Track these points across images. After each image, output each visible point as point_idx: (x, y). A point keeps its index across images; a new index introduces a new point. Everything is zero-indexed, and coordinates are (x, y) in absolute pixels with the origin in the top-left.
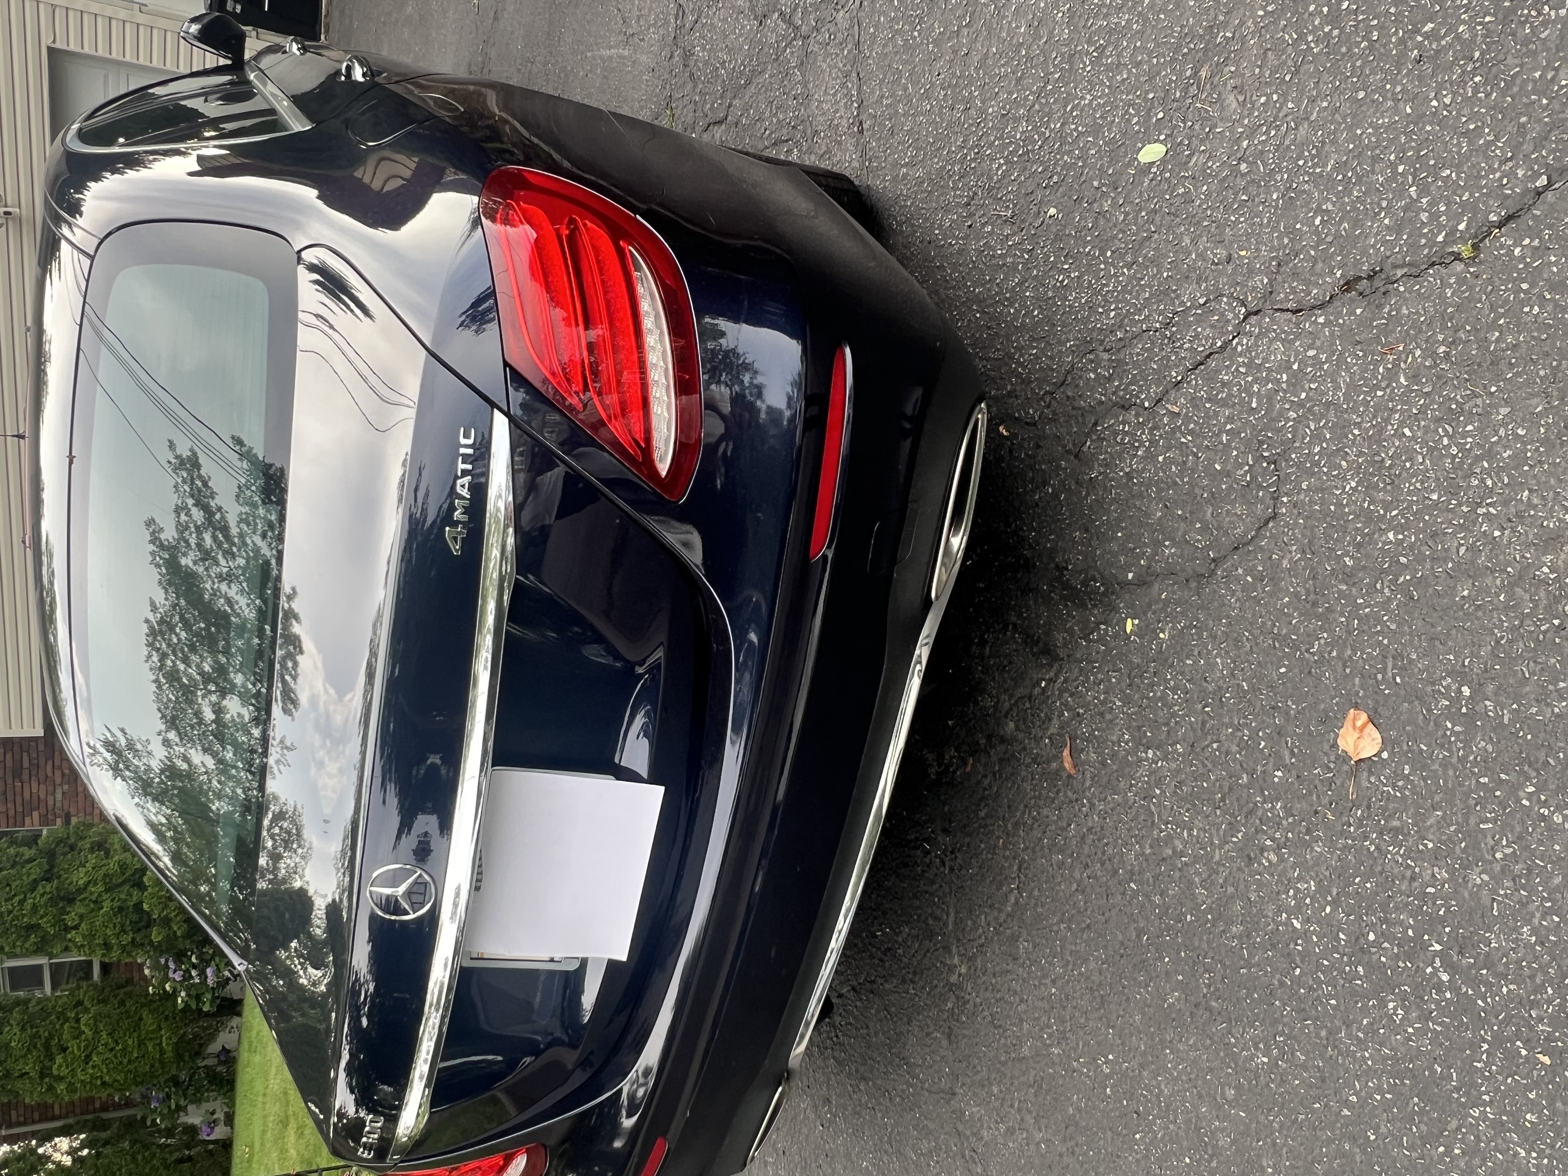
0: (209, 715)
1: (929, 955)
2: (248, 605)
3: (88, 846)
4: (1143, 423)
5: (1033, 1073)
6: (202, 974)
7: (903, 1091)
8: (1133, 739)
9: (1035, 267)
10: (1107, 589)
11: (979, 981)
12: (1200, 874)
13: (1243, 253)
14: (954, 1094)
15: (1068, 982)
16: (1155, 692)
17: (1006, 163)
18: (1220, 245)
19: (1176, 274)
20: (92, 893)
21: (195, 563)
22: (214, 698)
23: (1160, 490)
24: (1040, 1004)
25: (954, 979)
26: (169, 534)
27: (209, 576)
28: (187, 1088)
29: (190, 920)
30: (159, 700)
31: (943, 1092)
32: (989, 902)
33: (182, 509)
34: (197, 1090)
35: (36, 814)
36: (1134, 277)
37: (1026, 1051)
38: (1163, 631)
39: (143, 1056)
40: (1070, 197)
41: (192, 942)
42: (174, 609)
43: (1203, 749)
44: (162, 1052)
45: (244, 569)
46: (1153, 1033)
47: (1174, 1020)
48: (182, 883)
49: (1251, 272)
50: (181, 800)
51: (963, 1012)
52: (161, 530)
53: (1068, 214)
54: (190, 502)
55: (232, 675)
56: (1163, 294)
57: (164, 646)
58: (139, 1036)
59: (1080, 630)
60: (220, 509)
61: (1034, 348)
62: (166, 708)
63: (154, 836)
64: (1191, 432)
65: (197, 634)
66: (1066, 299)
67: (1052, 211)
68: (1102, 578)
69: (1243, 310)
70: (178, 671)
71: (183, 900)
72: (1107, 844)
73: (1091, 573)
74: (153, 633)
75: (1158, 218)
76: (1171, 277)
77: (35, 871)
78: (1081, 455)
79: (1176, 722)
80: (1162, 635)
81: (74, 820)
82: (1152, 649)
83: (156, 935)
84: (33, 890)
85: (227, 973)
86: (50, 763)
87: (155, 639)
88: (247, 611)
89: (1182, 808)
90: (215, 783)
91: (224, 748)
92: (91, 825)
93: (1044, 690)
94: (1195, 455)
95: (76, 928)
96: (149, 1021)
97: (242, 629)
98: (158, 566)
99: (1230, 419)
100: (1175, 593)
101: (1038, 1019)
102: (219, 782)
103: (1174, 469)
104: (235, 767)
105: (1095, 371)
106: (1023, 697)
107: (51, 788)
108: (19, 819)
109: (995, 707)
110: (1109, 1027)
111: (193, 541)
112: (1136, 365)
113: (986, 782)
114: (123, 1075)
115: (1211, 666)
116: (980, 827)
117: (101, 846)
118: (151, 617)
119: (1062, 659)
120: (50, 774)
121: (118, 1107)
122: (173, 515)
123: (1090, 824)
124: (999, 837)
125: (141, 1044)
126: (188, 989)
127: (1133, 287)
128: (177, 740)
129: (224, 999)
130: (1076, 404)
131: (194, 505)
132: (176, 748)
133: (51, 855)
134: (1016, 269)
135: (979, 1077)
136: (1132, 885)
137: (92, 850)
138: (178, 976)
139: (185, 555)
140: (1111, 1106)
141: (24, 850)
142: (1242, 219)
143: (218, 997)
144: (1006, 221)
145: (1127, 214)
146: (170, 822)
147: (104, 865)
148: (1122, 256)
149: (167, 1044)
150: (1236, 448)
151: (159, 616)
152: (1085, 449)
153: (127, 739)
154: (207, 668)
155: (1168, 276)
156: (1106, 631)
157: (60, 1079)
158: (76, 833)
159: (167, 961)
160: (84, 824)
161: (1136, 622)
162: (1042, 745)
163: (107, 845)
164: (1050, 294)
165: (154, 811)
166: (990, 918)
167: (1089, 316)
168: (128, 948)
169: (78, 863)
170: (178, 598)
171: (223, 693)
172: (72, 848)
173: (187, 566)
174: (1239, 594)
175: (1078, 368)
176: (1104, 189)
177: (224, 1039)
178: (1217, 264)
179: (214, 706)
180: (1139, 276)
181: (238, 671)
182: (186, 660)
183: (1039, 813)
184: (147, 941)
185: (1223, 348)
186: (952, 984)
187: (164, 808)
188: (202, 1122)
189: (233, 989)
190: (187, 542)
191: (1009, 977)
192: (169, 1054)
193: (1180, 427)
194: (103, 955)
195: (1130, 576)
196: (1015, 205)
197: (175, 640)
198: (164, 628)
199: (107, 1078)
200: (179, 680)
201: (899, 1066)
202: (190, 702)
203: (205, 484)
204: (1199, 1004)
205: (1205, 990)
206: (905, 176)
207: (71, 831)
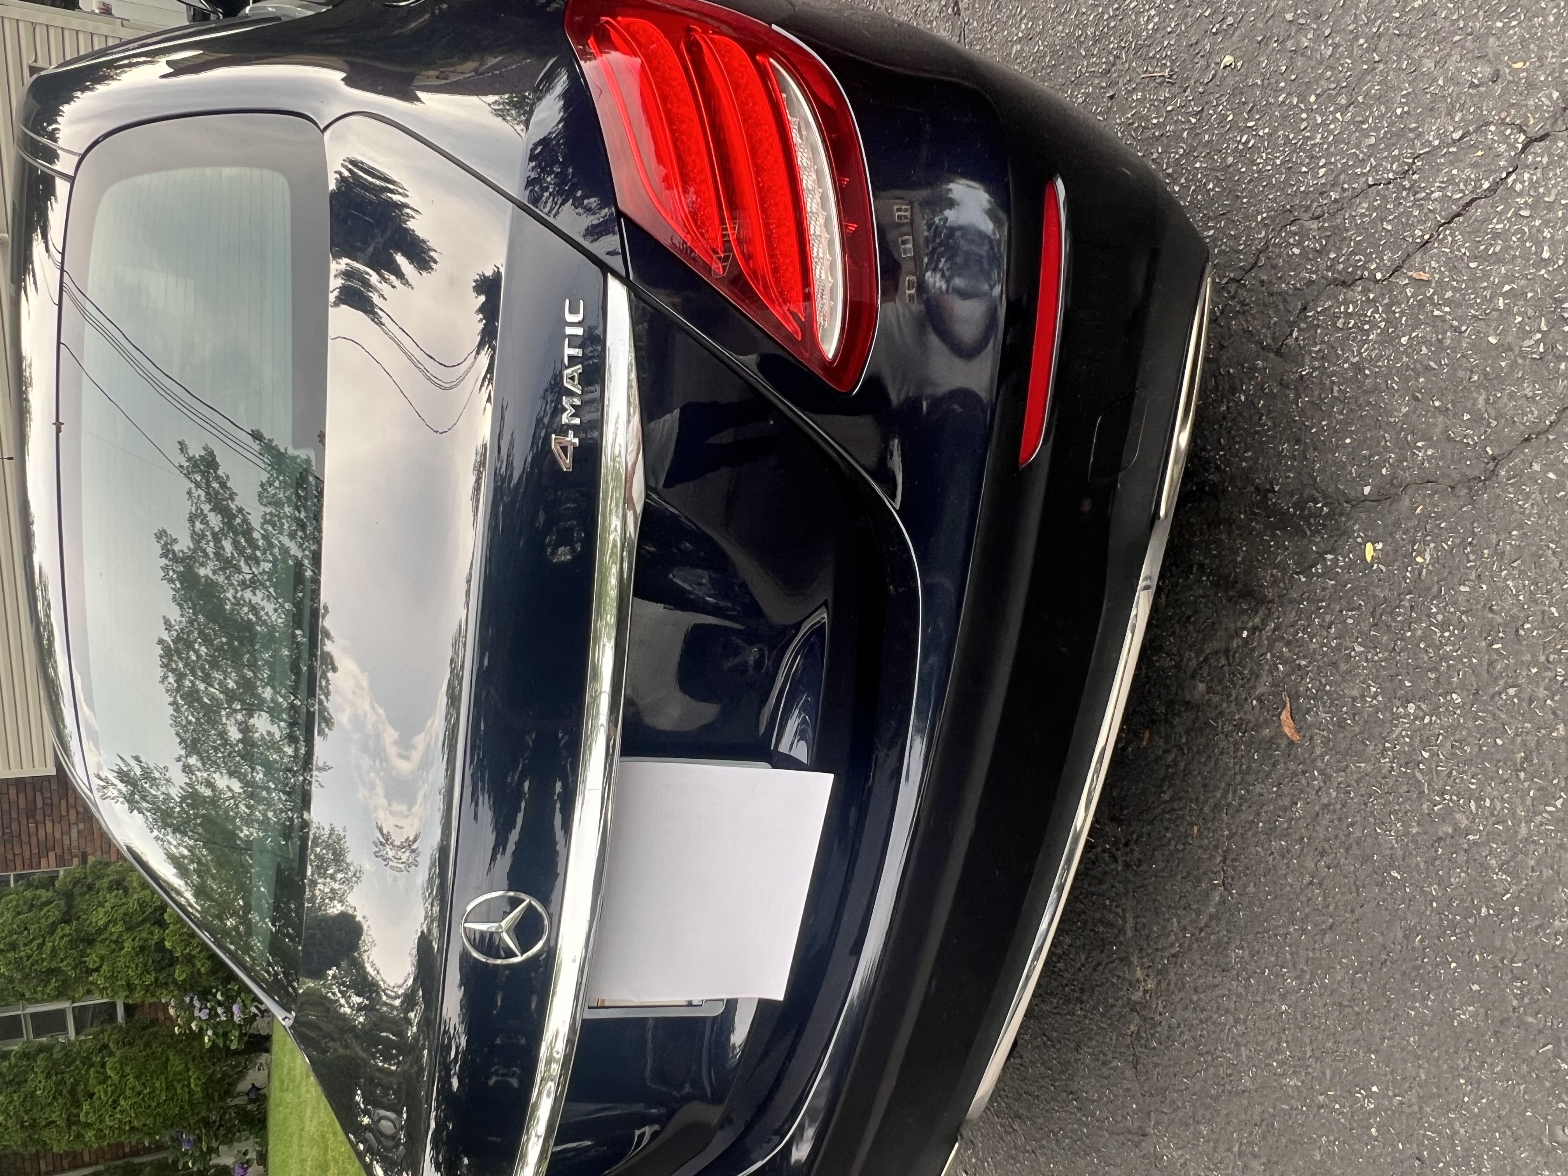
0: (234, 734)
1: (1100, 968)
2: (276, 610)
3: (106, 885)
4: (1374, 300)
5: (1258, 1109)
6: (229, 1011)
7: (1074, 1131)
8: (1383, 690)
9: (1206, 131)
10: (1332, 510)
11: (1176, 998)
12: (1498, 856)
13: (1519, 65)
14: (1145, 1135)
15: (1305, 998)
16: (1413, 631)
17: (1158, 14)
18: (1481, 61)
19: (1415, 108)
20: (112, 934)
21: (214, 572)
22: (239, 717)
23: (1405, 380)
24: (1264, 1025)
25: (1137, 996)
26: (184, 544)
27: (232, 584)
28: (218, 1129)
29: (213, 956)
30: (177, 723)
31: (1130, 1132)
32: (1183, 902)
33: (197, 516)
34: (229, 1130)
35: (52, 855)
36: (1352, 121)
37: (1246, 1082)
38: (1421, 553)
39: (172, 1098)
40: (1252, 39)
41: (217, 978)
42: (192, 625)
43: (1493, 697)
44: (191, 1093)
45: (270, 574)
46: (1437, 1060)
47: (1469, 1041)
48: (204, 918)
49: (1532, 86)
50: (205, 829)
51: (1152, 1035)
52: (175, 541)
53: (1251, 61)
54: (206, 508)
55: (260, 690)
56: (1394, 138)
57: (181, 665)
58: (166, 1078)
59: (1295, 563)
60: (240, 510)
61: (1211, 228)
62: (186, 732)
63: (175, 871)
64: (1448, 302)
65: (219, 649)
66: (1253, 162)
67: (1228, 59)
68: (1325, 497)
69: (1522, 137)
70: (198, 691)
71: (205, 937)
72: (1352, 825)
73: (1307, 491)
74: (168, 654)
75: (1383, 45)
76: (1408, 113)
77: (54, 913)
78: (1284, 349)
79: (1449, 666)
80: (1419, 560)
81: (91, 859)
82: (1405, 578)
83: (180, 974)
84: (52, 932)
85: (254, 1010)
86: (64, 802)
87: (170, 660)
88: (274, 618)
89: (1464, 772)
90: (242, 808)
91: (253, 769)
92: (107, 864)
93: (1246, 641)
94: (1455, 329)
95: (97, 970)
96: (176, 1064)
97: (270, 639)
98: (171, 581)
99: (1509, 278)
100: (1437, 506)
101: (1264, 1042)
102: (248, 807)
103: (1424, 350)
104: (268, 789)
105: (1299, 244)
106: (1217, 653)
107: (65, 828)
108: (35, 861)
109: (1178, 666)
110: (1369, 1051)
111: (210, 550)
112: (1360, 229)
113: (1170, 758)
114: (151, 1119)
115: (1501, 591)
116: (1164, 812)
117: (119, 884)
118: (166, 637)
119: (1272, 601)
120: (64, 813)
121: (148, 1151)
122: (188, 525)
123: (1325, 801)
124: (1192, 824)
125: (170, 1087)
126: (214, 1028)
127: (1351, 134)
128: (199, 764)
129: (252, 1036)
130: (1275, 289)
131: (211, 510)
132: (199, 774)
133: (69, 896)
134: (1178, 138)
135: (1181, 1114)
136: (1394, 874)
137: (110, 889)
138: (204, 1015)
139: (202, 565)
140: (1378, 1151)
141: (41, 892)
142: (1514, 23)
143: (245, 1034)
144: (1161, 84)
145: (1336, 46)
146: (193, 854)
147: (124, 904)
148: (1332, 99)
149: (196, 1085)
150: (1519, 313)
151: (175, 634)
152: (1290, 341)
153: (142, 767)
154: (231, 684)
155: (1403, 113)
156: (1335, 561)
157: (88, 1126)
158: (93, 872)
159: (192, 999)
160: (100, 863)
161: (1380, 546)
162: (1247, 707)
163: (126, 884)
164: (1230, 160)
165: (175, 843)
166: (1185, 922)
167: (1288, 178)
168: (151, 988)
169: (96, 903)
170: (195, 614)
171: (250, 712)
172: (90, 888)
173: (206, 577)
174: (1536, 496)
175: (1275, 245)
176: (1302, 21)
177: (254, 1077)
178: (1477, 86)
179: (240, 724)
180: (1359, 119)
181: (267, 684)
182: (207, 680)
183: (1248, 792)
184: (170, 980)
185: (1492, 190)
186: (1135, 1003)
187: (186, 839)
188: (234, 1163)
189: (260, 1026)
190: (204, 551)
191: (1218, 992)
192: (198, 1095)
193: (1431, 298)
194: (127, 997)
195: (1367, 490)
196: (1173, 62)
197: (194, 658)
198: (180, 646)
199: (136, 1123)
200: (199, 700)
201: (1067, 1103)
202: (214, 722)
203: (223, 485)
204: (1508, 1019)
205: (1515, 1003)
206: (1019, 53)
207: (88, 871)
